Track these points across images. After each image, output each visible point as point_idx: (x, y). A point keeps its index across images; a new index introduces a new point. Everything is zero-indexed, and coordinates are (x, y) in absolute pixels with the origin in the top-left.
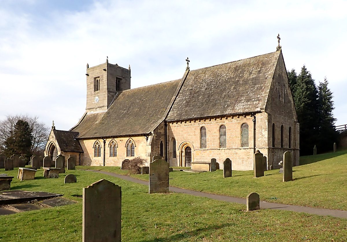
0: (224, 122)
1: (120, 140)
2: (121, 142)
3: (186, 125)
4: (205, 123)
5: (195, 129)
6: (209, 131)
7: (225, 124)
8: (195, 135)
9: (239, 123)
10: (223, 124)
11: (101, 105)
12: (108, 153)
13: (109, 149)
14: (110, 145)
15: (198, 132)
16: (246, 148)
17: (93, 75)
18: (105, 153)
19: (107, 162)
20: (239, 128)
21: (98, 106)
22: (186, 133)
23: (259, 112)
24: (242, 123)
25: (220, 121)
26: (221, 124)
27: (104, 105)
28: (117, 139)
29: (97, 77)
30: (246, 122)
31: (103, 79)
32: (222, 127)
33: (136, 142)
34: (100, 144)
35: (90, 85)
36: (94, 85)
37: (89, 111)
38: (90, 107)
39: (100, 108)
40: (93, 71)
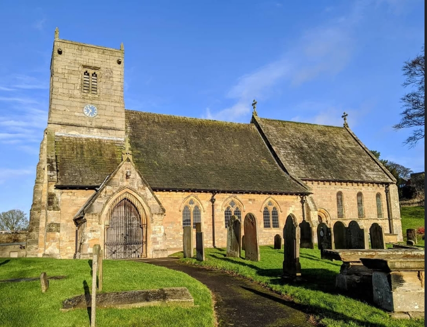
0: (361, 189)
1: (250, 200)
2: (251, 202)
3: (320, 187)
4: (342, 188)
5: (331, 193)
6: (347, 197)
7: (362, 191)
8: (331, 201)
9: (374, 192)
10: (361, 191)
11: (105, 125)
12: (221, 220)
13: (223, 213)
14: (226, 207)
15: (334, 197)
16: (381, 219)
17: (80, 59)
18: (215, 221)
19: (220, 239)
20: (375, 197)
21: (94, 124)
22: (319, 197)
23: (392, 183)
24: (377, 192)
25: (357, 187)
26: (358, 191)
27: (114, 126)
28: (243, 196)
29: (91, 67)
30: (380, 192)
31: (112, 77)
32: (360, 195)
33: (282, 204)
34: (200, 203)
35: (66, 75)
36: (82, 79)
37: (61, 128)
38: (65, 121)
39: (102, 130)
40: (80, 51)
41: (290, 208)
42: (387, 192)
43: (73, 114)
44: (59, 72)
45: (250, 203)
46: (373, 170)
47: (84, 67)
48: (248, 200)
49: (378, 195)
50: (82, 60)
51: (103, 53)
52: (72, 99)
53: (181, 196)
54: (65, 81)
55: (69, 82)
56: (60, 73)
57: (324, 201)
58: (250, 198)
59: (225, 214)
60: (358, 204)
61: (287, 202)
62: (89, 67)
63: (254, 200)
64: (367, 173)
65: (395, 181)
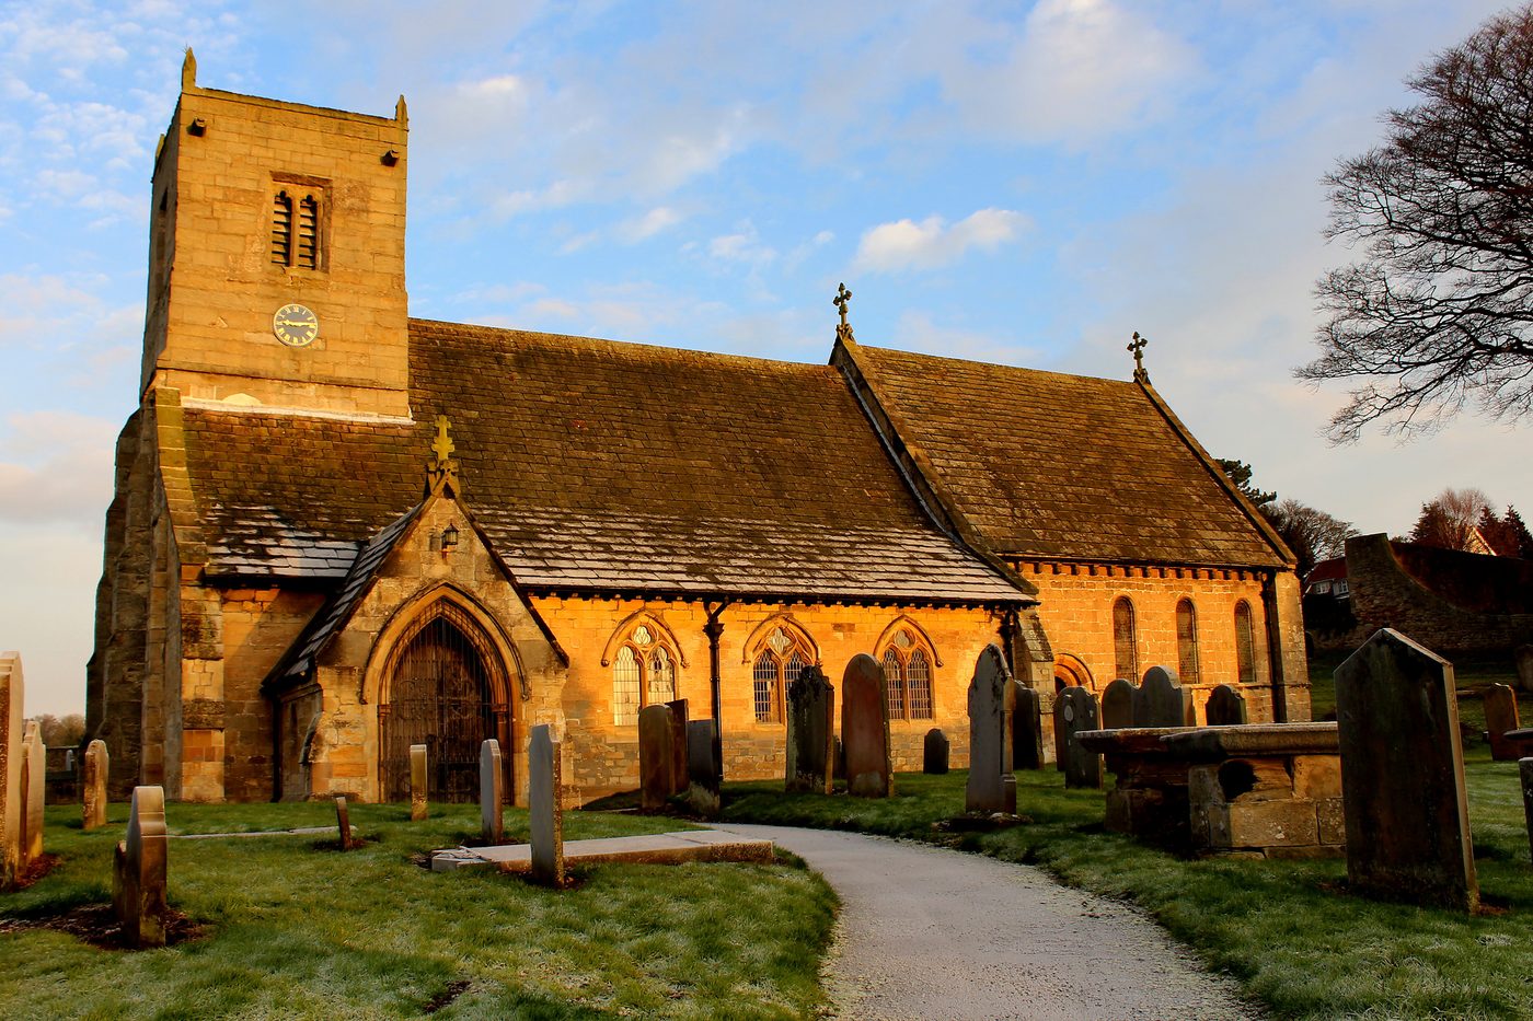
0: (1189, 589)
1: (838, 627)
2: (840, 635)
4: (1129, 586)
5: (1095, 602)
6: (1145, 615)
7: (1192, 595)
8: (1095, 628)
9: (1230, 597)
10: (1188, 594)
11: (343, 373)
12: (743, 697)
13: (750, 671)
14: (760, 652)
15: (1106, 616)
16: (1249, 684)
17: (262, 152)
18: (723, 697)
19: (740, 759)
20: (1232, 613)
21: (306, 371)
22: (1058, 617)
23: (1284, 569)
24: (1236, 599)
25: (1176, 582)
26: (1180, 594)
27: (373, 377)
28: (815, 615)
29: (300, 177)
30: (1246, 596)
31: (368, 212)
32: (1186, 606)
33: (942, 639)
34: (670, 639)
35: (217, 206)
36: (267, 219)
37: (201, 386)
38: (213, 361)
39: (336, 391)
40: (262, 125)
41: (968, 651)
42: (1269, 596)
43: (238, 335)
44: (194, 195)
45: (837, 640)
46: (1225, 527)
47: (277, 177)
48: (831, 627)
49: (1242, 609)
50: (271, 154)
51: (340, 132)
52: (238, 287)
53: (608, 616)
54: (213, 225)
55: (227, 230)
56: (198, 201)
57: (1073, 629)
58: (839, 621)
59: (756, 675)
60: (1180, 636)
61: (957, 633)
62: (294, 178)
63: (851, 627)
64: (1208, 535)
65: (1291, 561)
